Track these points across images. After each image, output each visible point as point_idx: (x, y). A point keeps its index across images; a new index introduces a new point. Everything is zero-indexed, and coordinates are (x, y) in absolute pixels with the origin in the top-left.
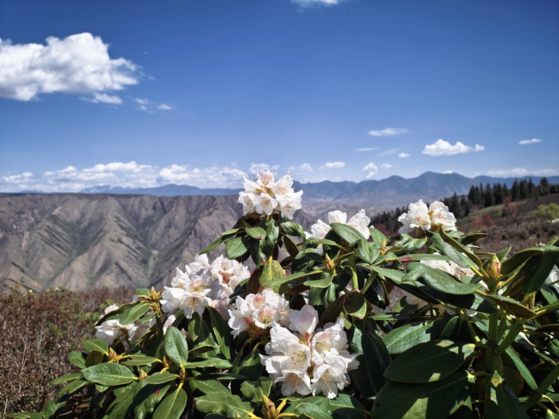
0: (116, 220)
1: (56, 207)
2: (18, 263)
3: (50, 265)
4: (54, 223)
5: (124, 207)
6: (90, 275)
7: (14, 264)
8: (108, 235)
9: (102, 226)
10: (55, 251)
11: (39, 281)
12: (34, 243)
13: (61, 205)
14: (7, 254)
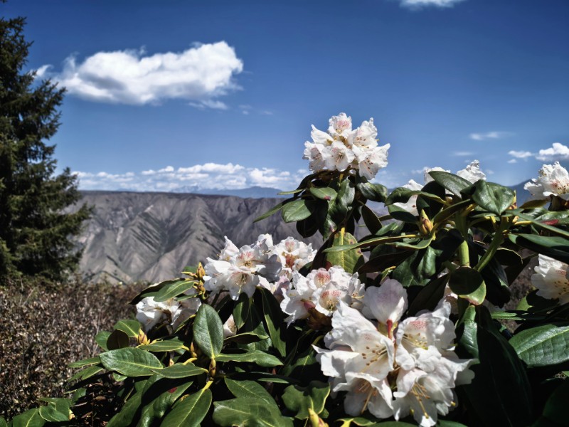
0: (203, 219)
1: (148, 205)
2: (112, 257)
3: (141, 260)
4: (146, 220)
5: (211, 207)
6: (176, 272)
7: (109, 258)
8: (195, 234)
9: (189, 225)
10: (145, 247)
11: (131, 275)
12: (128, 238)
13: (153, 203)
14: (103, 248)
